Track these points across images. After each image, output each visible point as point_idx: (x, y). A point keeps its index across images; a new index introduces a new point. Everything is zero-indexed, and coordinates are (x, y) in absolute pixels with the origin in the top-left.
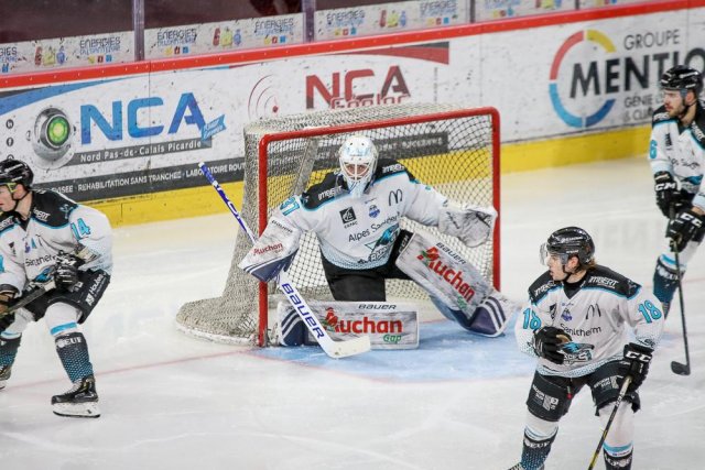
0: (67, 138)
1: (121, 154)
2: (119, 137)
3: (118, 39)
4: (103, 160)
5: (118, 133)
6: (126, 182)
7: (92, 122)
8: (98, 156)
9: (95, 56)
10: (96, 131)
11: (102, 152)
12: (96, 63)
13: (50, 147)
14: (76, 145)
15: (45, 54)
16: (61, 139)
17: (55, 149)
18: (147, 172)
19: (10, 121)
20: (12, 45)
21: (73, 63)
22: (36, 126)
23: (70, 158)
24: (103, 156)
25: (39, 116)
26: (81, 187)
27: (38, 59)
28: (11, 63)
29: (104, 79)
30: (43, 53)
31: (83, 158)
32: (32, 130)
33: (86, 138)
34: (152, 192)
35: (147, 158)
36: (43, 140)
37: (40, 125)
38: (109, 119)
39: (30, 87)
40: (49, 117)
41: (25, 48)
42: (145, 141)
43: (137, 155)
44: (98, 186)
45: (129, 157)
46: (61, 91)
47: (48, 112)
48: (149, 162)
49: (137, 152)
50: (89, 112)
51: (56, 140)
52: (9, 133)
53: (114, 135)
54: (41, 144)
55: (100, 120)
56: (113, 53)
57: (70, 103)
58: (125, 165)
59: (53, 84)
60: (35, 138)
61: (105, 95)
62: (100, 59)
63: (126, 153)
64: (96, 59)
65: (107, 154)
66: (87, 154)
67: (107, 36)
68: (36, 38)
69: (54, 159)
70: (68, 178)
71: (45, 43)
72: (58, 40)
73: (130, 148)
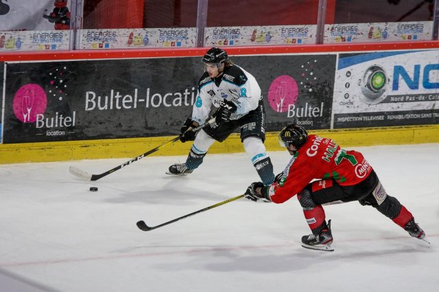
0: (383, 86)
1: (416, 98)
2: (417, 88)
3: (422, 26)
4: (405, 101)
5: (416, 85)
6: (418, 116)
7: (400, 77)
8: (402, 99)
9: (407, 35)
10: (402, 83)
11: (405, 96)
12: (407, 40)
13: (372, 90)
14: (389, 91)
15: (375, 31)
16: (380, 86)
17: (375, 92)
18: (432, 111)
19: (349, 72)
20: (355, 25)
21: (392, 38)
22: (365, 77)
23: (384, 98)
24: (405, 99)
25: (367, 71)
26: (389, 117)
27: (370, 34)
28: (353, 36)
29: (411, 50)
30: (374, 31)
31: (392, 99)
32: (362, 79)
33: (396, 87)
34: (434, 124)
35: (433, 102)
36: (368, 85)
37: (367, 76)
38: (411, 76)
39: (364, 52)
40: (374, 71)
41: (363, 27)
42: (433, 91)
43: (427, 100)
44: (400, 117)
45: (422, 100)
46: (383, 56)
47: (373, 68)
48: (434, 105)
49: (427, 98)
50: (399, 70)
51: (376, 86)
52: (348, 80)
53: (414, 86)
54: (367, 88)
55: (406, 76)
56: (418, 34)
57: (388, 64)
58: (419, 105)
59: (378, 51)
60: (363, 84)
61: (410, 60)
62: (409, 37)
63: (420, 98)
64: (407, 37)
65: (407, 98)
66: (395, 96)
67: (416, 23)
68: (371, 21)
69: (374, 98)
70: (382, 111)
71: (376, 25)
72: (384, 23)
73: (423, 95)
